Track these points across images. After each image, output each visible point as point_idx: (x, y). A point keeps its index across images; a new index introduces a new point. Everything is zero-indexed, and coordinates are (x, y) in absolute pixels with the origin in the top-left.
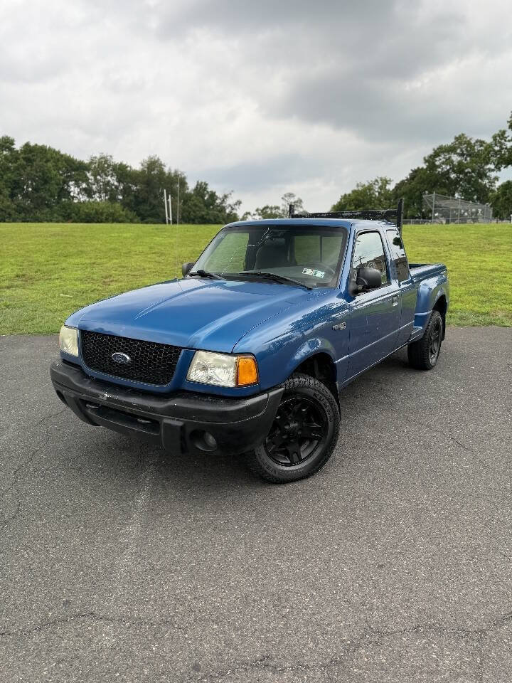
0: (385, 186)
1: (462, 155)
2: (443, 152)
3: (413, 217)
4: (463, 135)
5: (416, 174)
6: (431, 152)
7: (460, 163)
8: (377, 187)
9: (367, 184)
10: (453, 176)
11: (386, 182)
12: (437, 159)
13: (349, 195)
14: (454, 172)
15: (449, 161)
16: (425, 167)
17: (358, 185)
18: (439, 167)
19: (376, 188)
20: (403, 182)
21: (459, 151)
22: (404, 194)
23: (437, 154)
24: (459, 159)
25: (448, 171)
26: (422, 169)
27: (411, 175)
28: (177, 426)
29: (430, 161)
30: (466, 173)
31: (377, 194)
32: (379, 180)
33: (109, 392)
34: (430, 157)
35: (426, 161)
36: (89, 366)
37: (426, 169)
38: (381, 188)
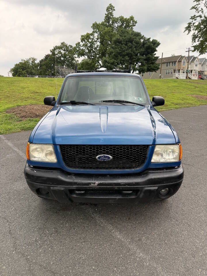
0: (34, 61)
1: (64, 50)
2: (57, 49)
3: (48, 75)
4: (64, 42)
5: (47, 57)
6: (53, 48)
7: (65, 54)
8: (31, 61)
9: (26, 60)
10: (62, 59)
12: (55, 51)
13: (19, 64)
14: (63, 57)
15: (60, 52)
16: (51, 54)
17: (22, 60)
18: (57, 54)
19: (31, 62)
20: (42, 60)
21: (63, 49)
22: (44, 64)
23: (55, 49)
24: (64, 52)
25: (60, 56)
27: (45, 57)
29: (53, 51)
30: (67, 58)
31: (31, 64)
32: (31, 58)
34: (53, 50)
35: (51, 52)
37: (51, 55)
38: (32, 62)
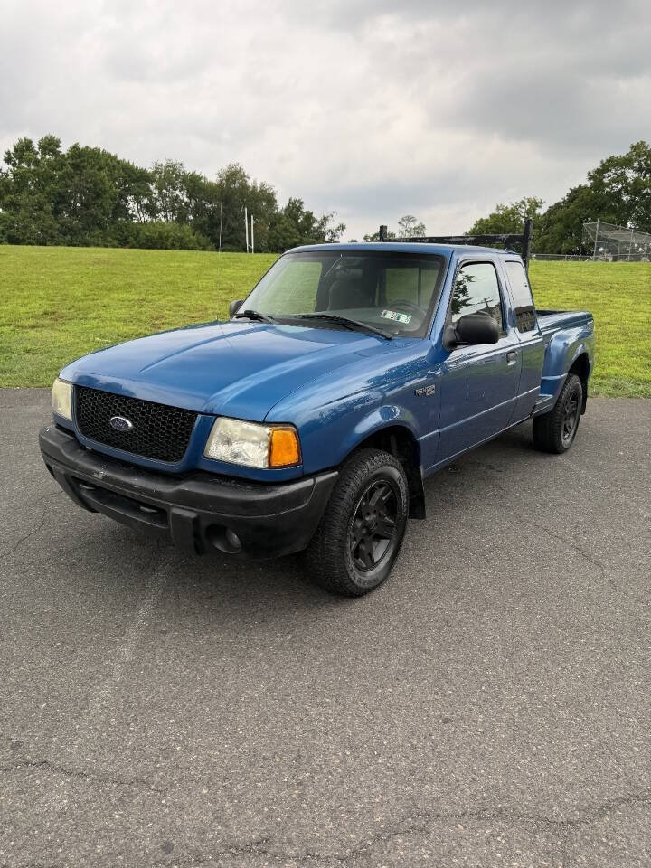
0: (535, 210)
1: (639, 170)
2: (614, 166)
3: (569, 252)
4: (642, 143)
5: (576, 194)
6: (598, 165)
7: (636, 180)
8: (524, 210)
9: (510, 207)
10: (625, 198)
11: (537, 204)
12: (606, 175)
13: (487, 220)
14: (627, 192)
15: (621, 178)
16: (589, 185)
17: (498, 208)
18: (607, 185)
19: (522, 211)
20: (558, 205)
21: (635, 165)
22: (560, 220)
23: (605, 168)
24: (635, 175)
25: (620, 190)
26: (586, 188)
27: (569, 195)
28: (189, 518)
29: (597, 177)
30: (644, 195)
31: (523, 220)
32: (526, 201)
33: (106, 468)
34: (597, 171)
35: (591, 177)
36: (85, 433)
37: (591, 188)
38: (528, 212)
